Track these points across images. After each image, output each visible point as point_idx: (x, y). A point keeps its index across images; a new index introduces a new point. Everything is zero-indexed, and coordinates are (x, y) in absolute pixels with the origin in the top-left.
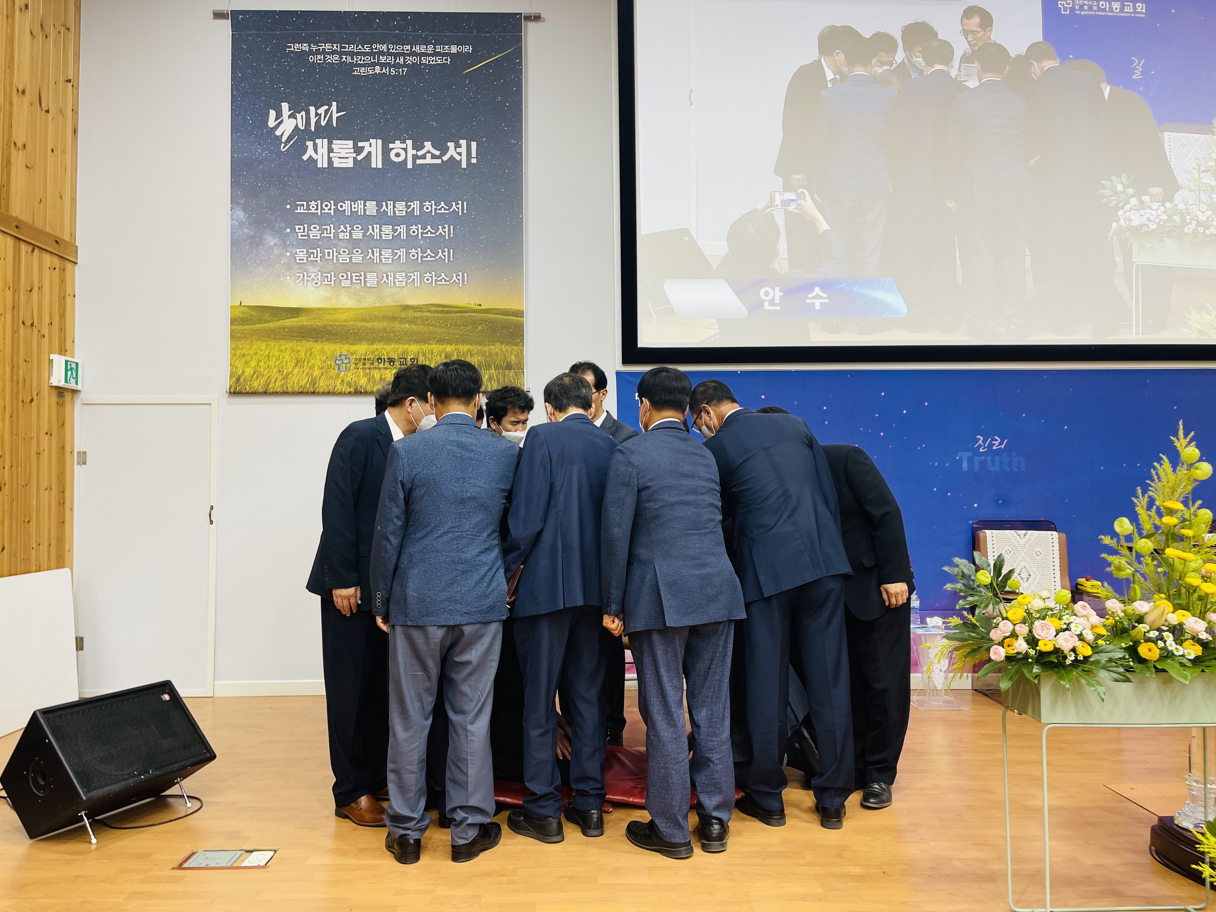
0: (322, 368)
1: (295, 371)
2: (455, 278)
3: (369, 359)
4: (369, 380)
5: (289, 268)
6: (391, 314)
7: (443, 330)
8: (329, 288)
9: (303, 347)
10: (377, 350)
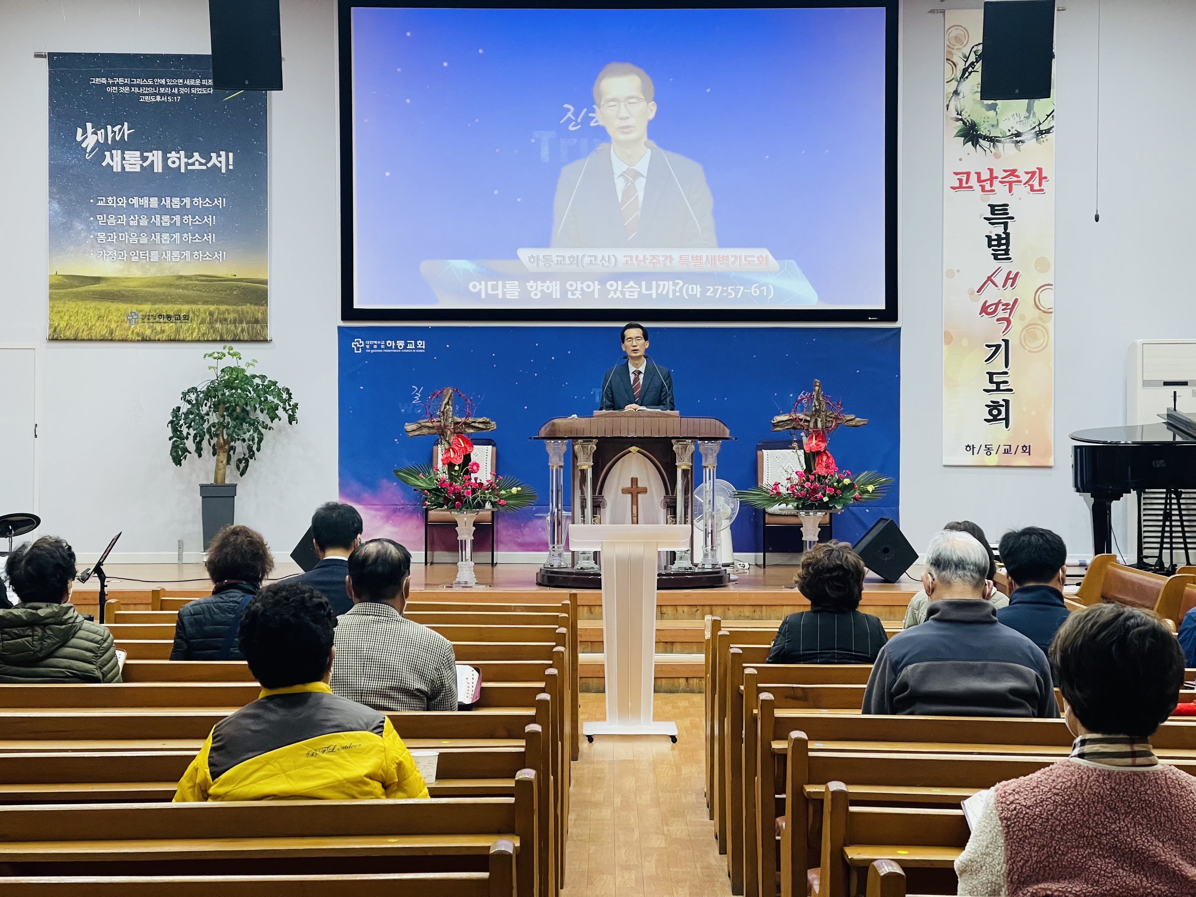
0: (117, 322)
1: (97, 324)
2: (216, 255)
3: (152, 316)
4: (153, 331)
5: (93, 247)
6: (168, 282)
7: (208, 294)
8: (122, 262)
9: (104, 306)
10: (158, 308)
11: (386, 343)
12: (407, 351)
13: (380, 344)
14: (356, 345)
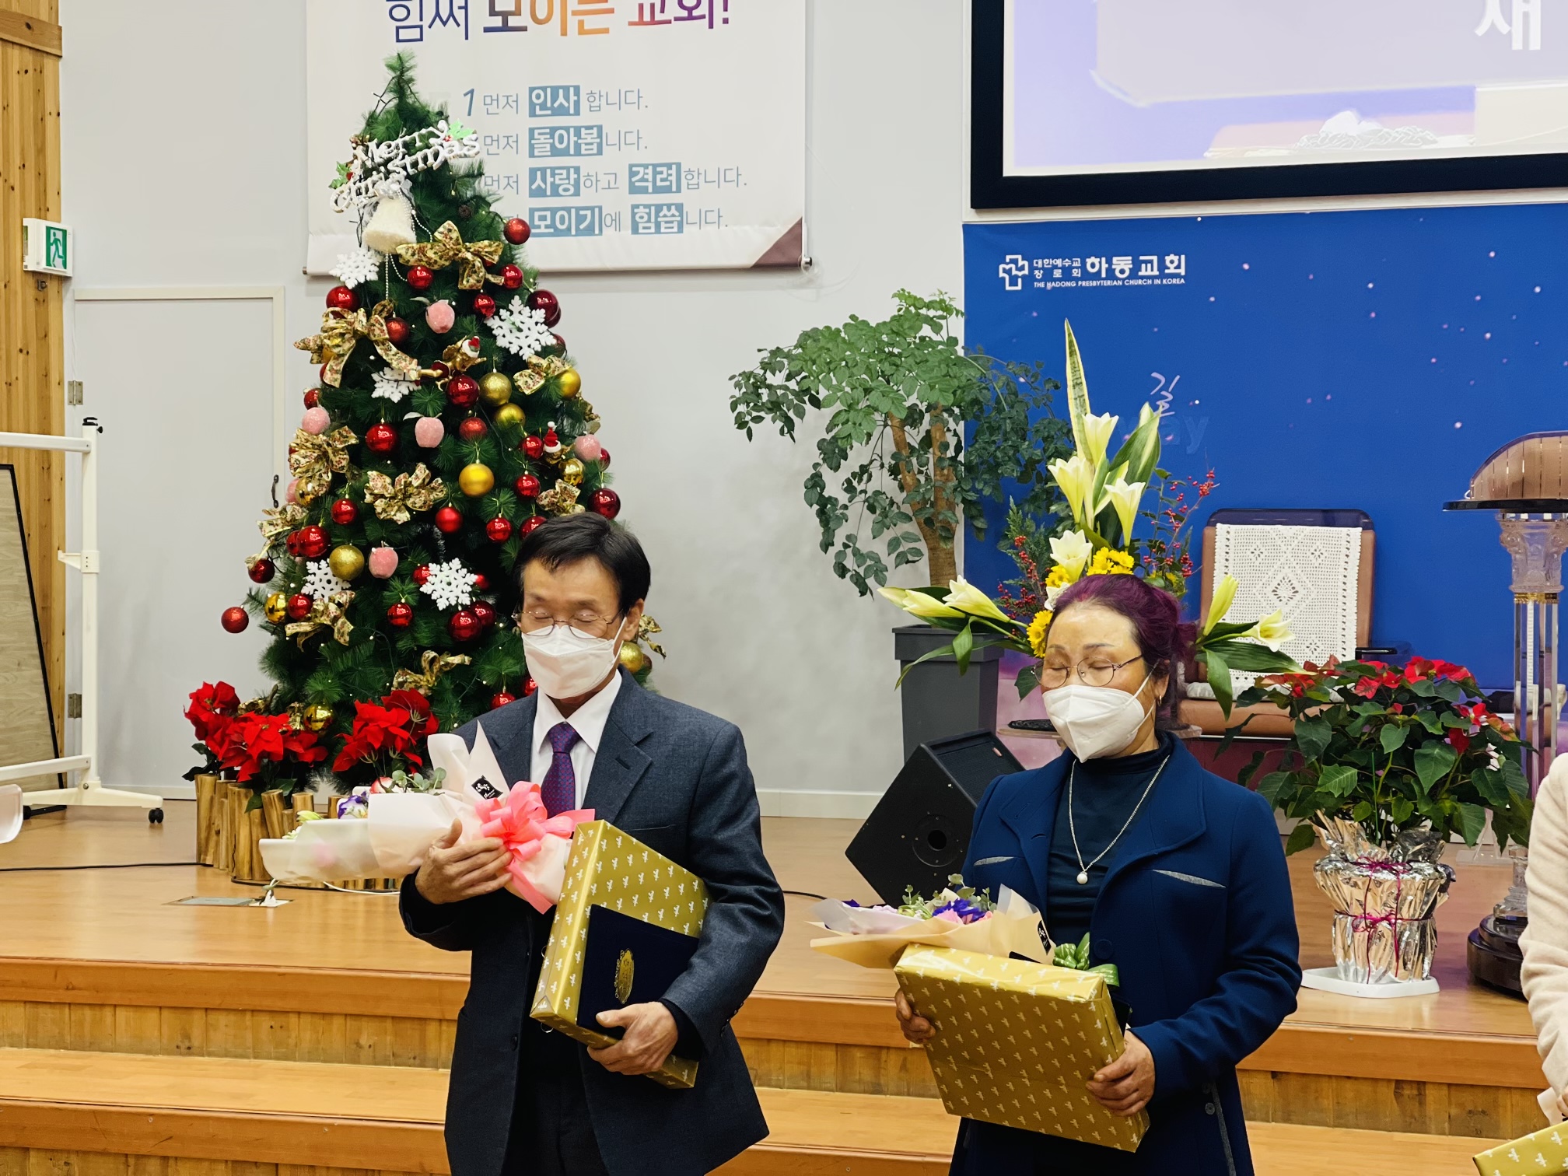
11: (1084, 264)
12: (1140, 282)
13: (1071, 268)
14: (1009, 272)
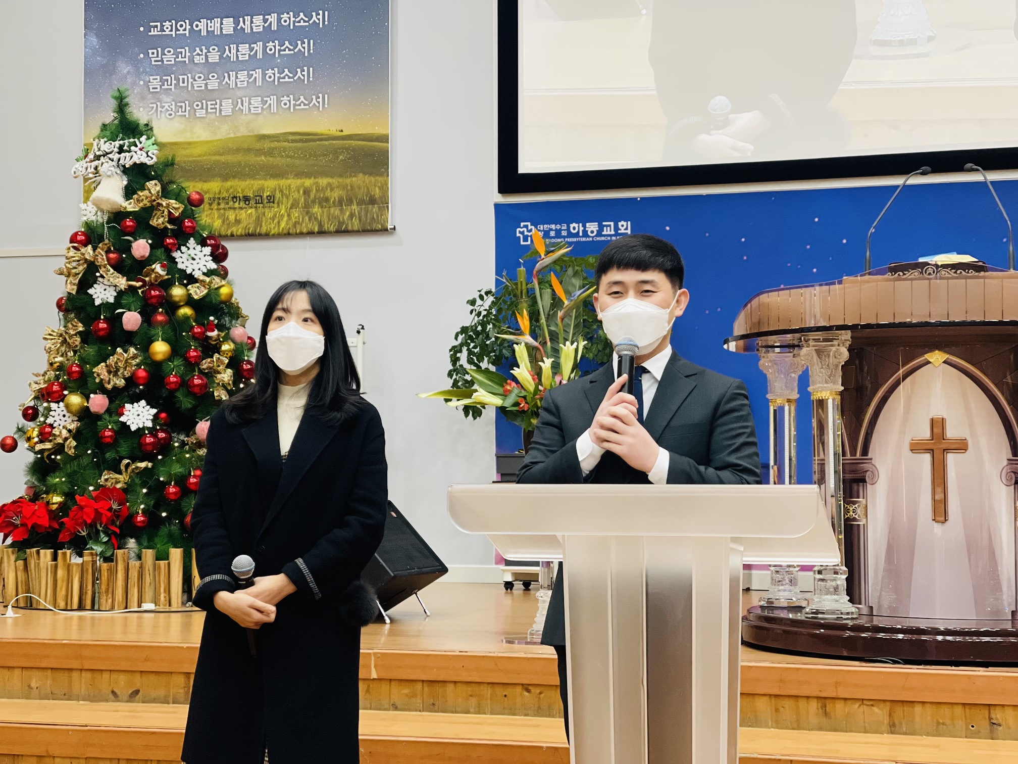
2: (314, 101)
3: (224, 199)
4: (223, 222)
6: (246, 146)
7: (303, 162)
8: (183, 118)
10: (231, 187)
11: (569, 227)
12: (603, 238)
13: (561, 230)
14: (522, 233)
